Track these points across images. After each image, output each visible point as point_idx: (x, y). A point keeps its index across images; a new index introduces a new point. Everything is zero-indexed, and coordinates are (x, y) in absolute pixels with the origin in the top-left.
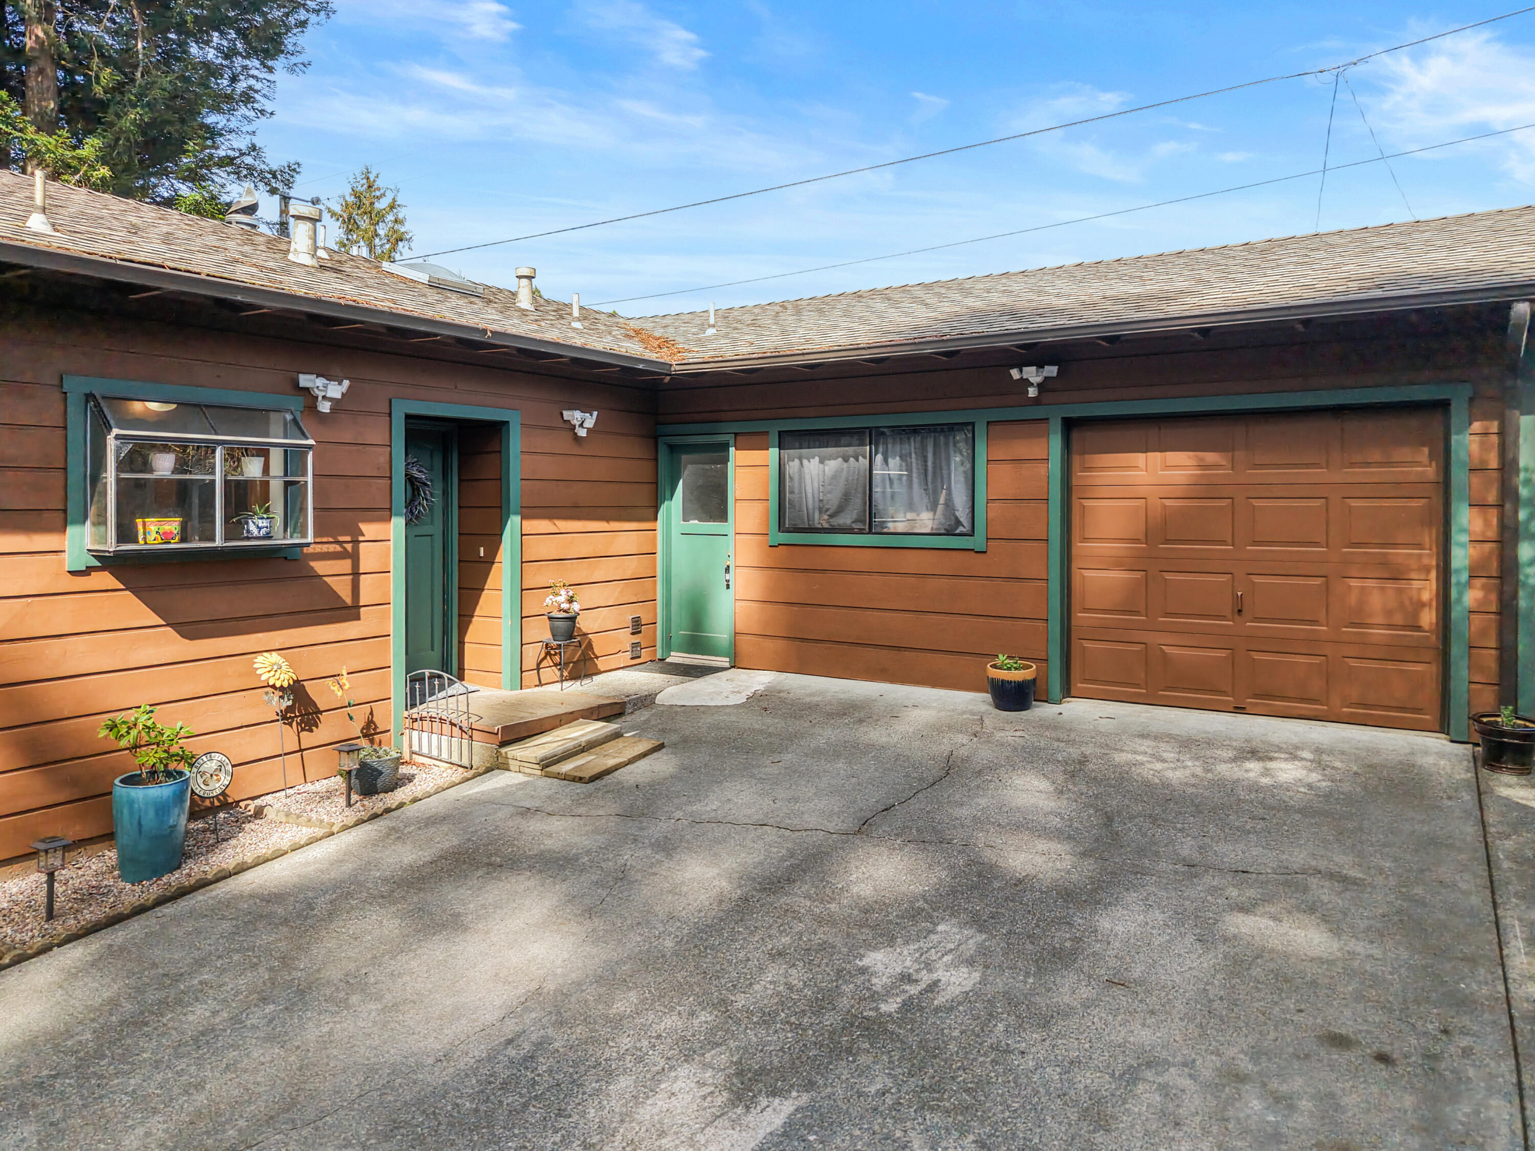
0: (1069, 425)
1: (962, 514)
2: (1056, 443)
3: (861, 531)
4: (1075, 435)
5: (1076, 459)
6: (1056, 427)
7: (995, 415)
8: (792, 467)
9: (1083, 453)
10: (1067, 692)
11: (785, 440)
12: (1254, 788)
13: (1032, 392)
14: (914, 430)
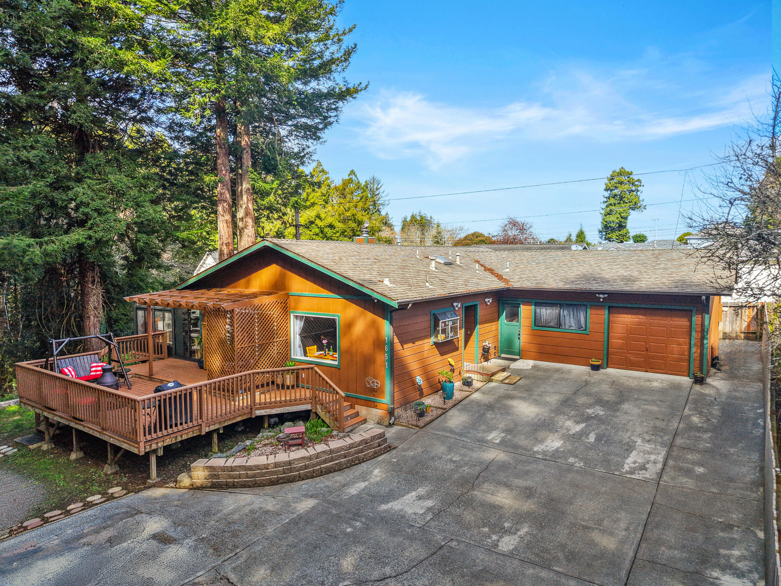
0: (609, 307)
1: (583, 325)
2: (607, 312)
3: (557, 328)
4: (611, 309)
5: (611, 315)
6: (607, 307)
7: (592, 303)
8: (538, 310)
9: (613, 314)
10: (607, 367)
11: (537, 304)
12: (648, 387)
13: (601, 300)
14: (572, 305)
